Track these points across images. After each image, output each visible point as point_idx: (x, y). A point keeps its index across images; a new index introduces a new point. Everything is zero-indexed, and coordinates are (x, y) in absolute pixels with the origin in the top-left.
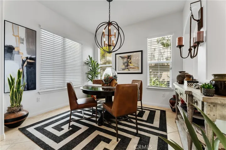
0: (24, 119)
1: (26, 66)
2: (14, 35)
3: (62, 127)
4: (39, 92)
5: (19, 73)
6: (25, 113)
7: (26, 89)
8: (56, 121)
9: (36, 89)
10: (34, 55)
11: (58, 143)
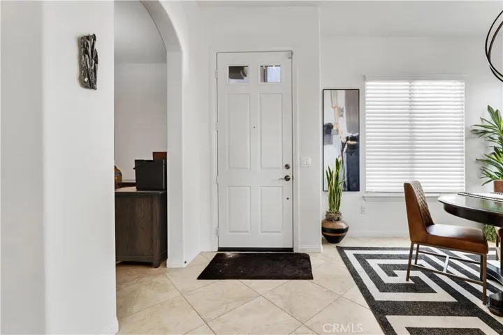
0: (343, 234)
1: (346, 152)
2: (332, 107)
3: (395, 271)
4: (363, 197)
5: (337, 164)
6: (344, 226)
7: (346, 189)
8: (388, 257)
9: (359, 191)
10: (356, 132)
11: (380, 291)
